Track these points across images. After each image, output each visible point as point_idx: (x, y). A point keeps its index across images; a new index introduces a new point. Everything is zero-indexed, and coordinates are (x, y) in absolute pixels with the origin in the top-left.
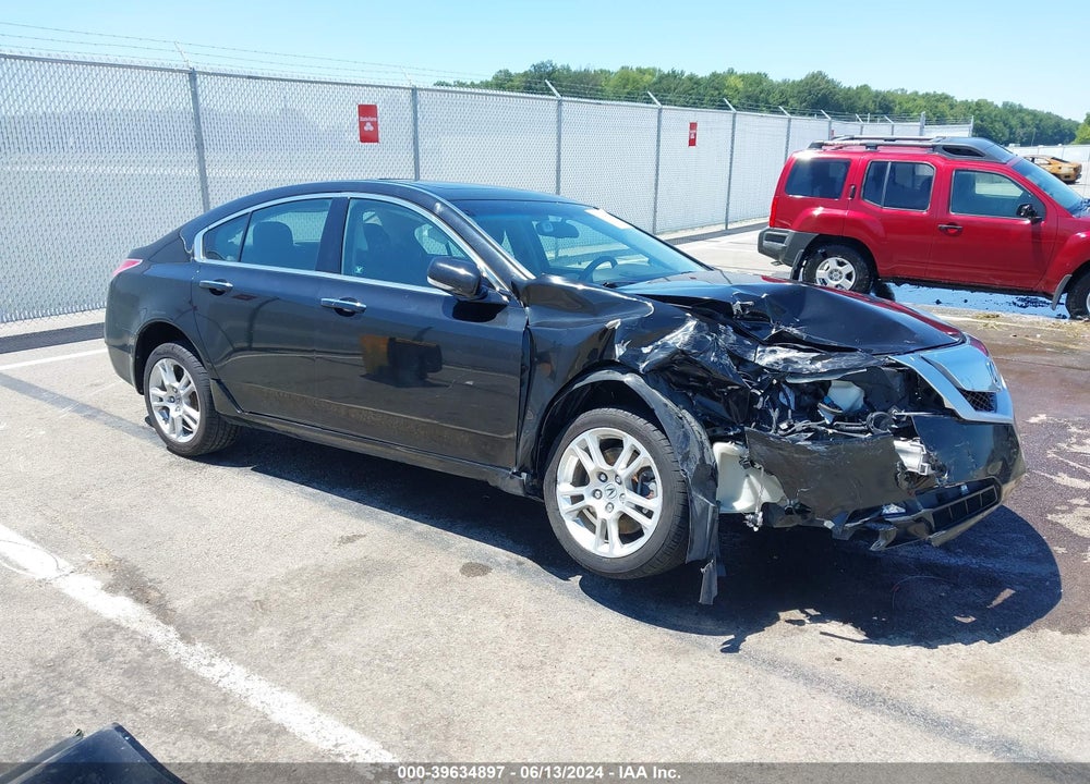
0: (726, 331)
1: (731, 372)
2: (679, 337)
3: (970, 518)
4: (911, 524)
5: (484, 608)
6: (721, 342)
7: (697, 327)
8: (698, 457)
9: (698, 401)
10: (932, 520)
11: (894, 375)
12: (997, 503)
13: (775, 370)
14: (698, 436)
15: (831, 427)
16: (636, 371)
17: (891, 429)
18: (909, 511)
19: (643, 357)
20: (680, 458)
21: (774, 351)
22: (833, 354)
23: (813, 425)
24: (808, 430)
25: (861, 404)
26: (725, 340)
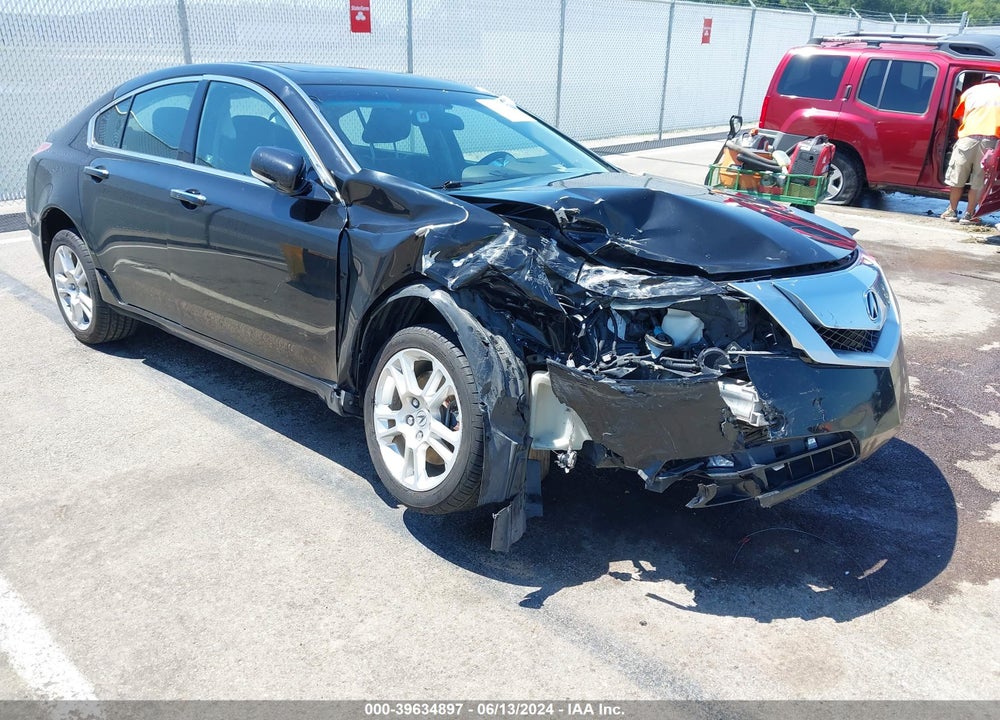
0: (549, 245)
1: (547, 293)
2: (493, 253)
3: (816, 476)
4: (740, 481)
5: (287, 533)
6: (540, 258)
7: (516, 241)
8: (500, 389)
9: (516, 325)
10: (764, 478)
11: (736, 306)
12: (855, 458)
13: (599, 294)
14: (505, 365)
15: (657, 362)
16: (444, 288)
17: (723, 370)
18: (738, 466)
19: (452, 271)
20: (480, 389)
21: (600, 271)
22: (665, 278)
23: (636, 358)
24: (631, 364)
25: (699, 336)
26: (546, 257)
